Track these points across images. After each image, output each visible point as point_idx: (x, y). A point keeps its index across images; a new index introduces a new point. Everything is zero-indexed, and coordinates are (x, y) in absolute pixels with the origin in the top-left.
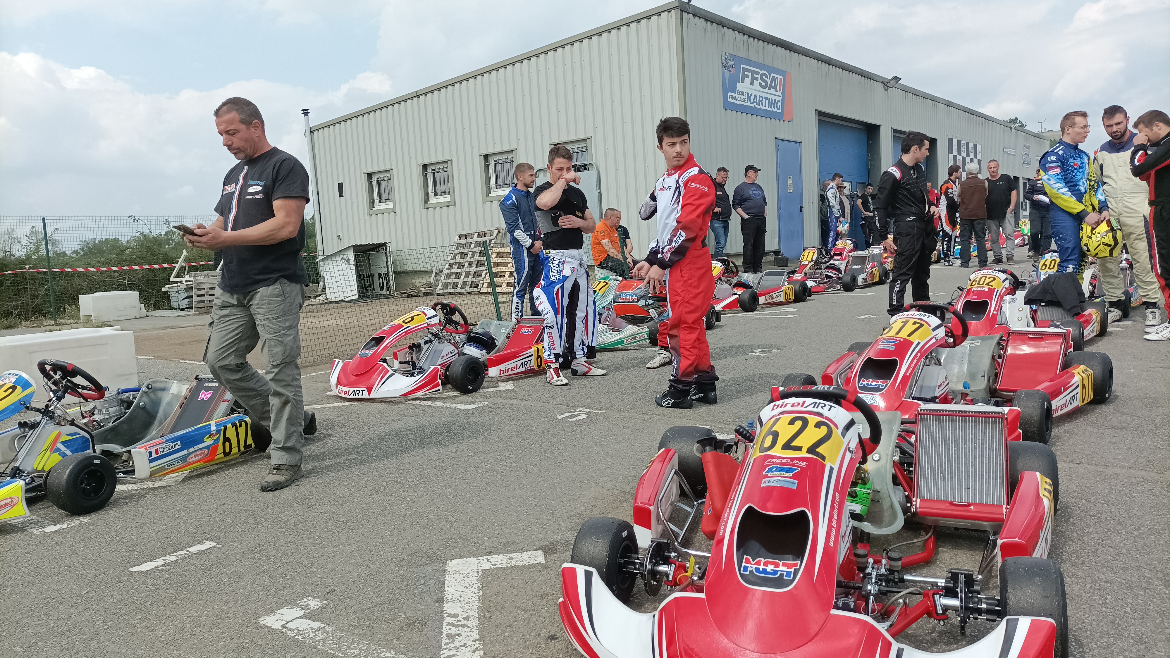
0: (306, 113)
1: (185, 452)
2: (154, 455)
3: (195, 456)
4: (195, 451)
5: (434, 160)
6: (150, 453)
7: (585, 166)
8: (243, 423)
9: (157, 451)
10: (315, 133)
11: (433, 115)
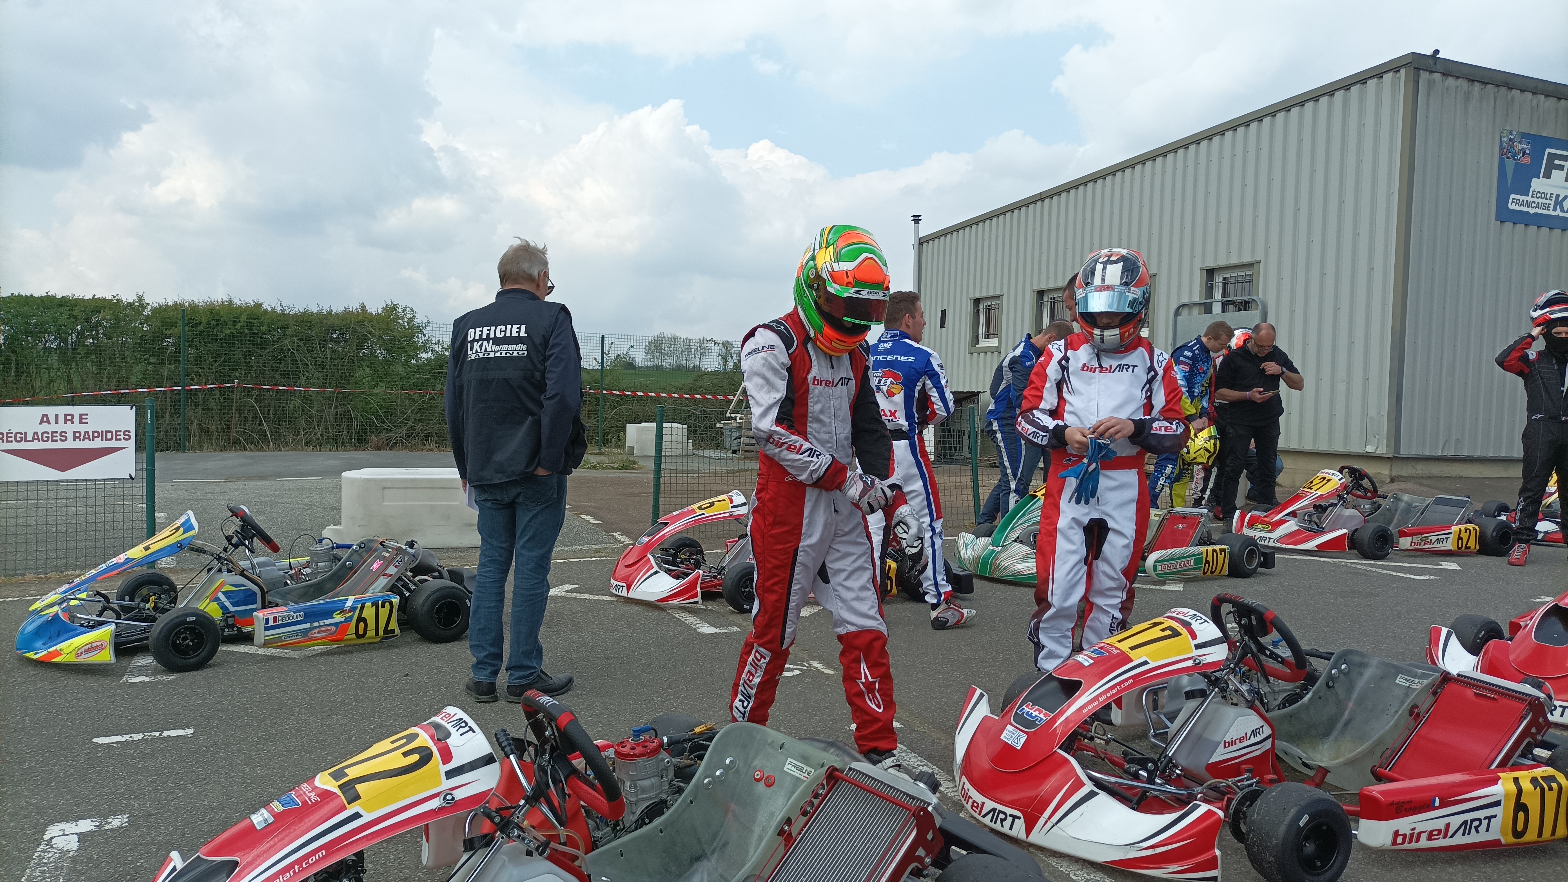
0: (917, 219)
1: (308, 625)
2: (271, 623)
3: (319, 632)
4: (320, 626)
5: (1052, 285)
6: (267, 620)
7: (1247, 302)
8: (387, 604)
9: (275, 618)
10: (925, 245)
11: (1058, 225)
